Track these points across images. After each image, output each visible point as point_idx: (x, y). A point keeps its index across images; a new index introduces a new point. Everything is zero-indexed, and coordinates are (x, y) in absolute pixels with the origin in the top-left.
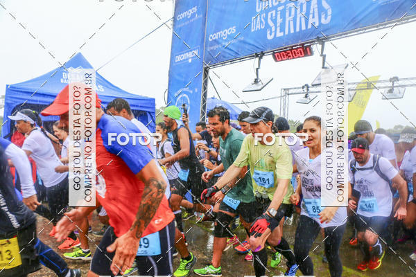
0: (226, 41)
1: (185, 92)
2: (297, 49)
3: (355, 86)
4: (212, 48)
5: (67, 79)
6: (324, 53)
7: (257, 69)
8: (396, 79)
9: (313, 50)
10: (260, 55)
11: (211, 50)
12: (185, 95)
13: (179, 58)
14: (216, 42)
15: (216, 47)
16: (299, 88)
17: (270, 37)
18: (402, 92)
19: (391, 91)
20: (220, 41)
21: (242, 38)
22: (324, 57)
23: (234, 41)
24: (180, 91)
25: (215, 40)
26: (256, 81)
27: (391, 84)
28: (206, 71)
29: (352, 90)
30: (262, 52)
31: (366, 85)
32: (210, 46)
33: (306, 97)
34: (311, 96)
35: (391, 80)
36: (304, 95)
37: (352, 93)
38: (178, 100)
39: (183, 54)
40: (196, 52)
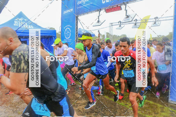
0: (85, 4)
1: (69, 27)
2: (115, 7)
3: (140, 21)
4: (79, 8)
5: (17, 24)
6: (126, 9)
7: (99, 16)
8: (157, 18)
9: (122, 8)
10: (100, 10)
11: (79, 9)
12: (68, 28)
13: (65, 12)
14: (80, 5)
15: (81, 7)
16: (117, 23)
17: (103, 2)
18: (159, 23)
19: (155, 23)
20: (82, 4)
21: (92, 3)
22: (126, 11)
23: (88, 4)
25: (80, 4)
26: (98, 22)
27: (154, 20)
28: (77, 17)
29: (139, 23)
30: (100, 9)
31: (145, 21)
32: (78, 7)
33: (120, 26)
34: (122, 26)
35: (155, 18)
36: (119, 26)
37: (139, 24)
38: (65, 30)
39: (67, 10)
40: (72, 10)
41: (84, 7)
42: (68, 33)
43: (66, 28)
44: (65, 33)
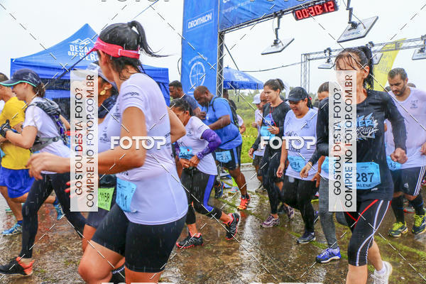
1: (198, 60)
2: (320, 5)
3: (379, 48)
4: (227, 11)
5: (75, 52)
7: (277, 30)
10: (278, 15)
11: (226, 13)
12: (199, 63)
13: (192, 24)
15: (232, 8)
16: (320, 53)
19: (422, 51)
22: (351, 11)
24: (193, 59)
25: (230, 2)
26: (276, 43)
27: (421, 43)
28: (222, 37)
29: (379, 51)
30: (281, 11)
31: (394, 45)
32: (225, 9)
33: (328, 61)
35: (422, 38)
36: (326, 60)
37: (379, 55)
38: (192, 68)
39: (196, 19)
40: (209, 17)
41: (240, 8)
42: (199, 76)
43: (193, 63)
44: (190, 76)
